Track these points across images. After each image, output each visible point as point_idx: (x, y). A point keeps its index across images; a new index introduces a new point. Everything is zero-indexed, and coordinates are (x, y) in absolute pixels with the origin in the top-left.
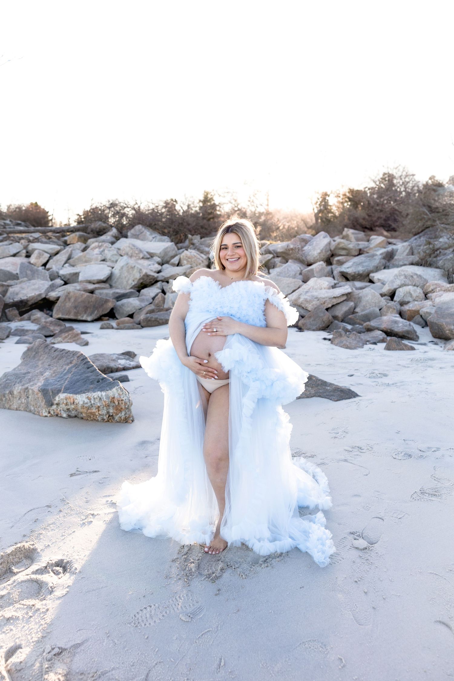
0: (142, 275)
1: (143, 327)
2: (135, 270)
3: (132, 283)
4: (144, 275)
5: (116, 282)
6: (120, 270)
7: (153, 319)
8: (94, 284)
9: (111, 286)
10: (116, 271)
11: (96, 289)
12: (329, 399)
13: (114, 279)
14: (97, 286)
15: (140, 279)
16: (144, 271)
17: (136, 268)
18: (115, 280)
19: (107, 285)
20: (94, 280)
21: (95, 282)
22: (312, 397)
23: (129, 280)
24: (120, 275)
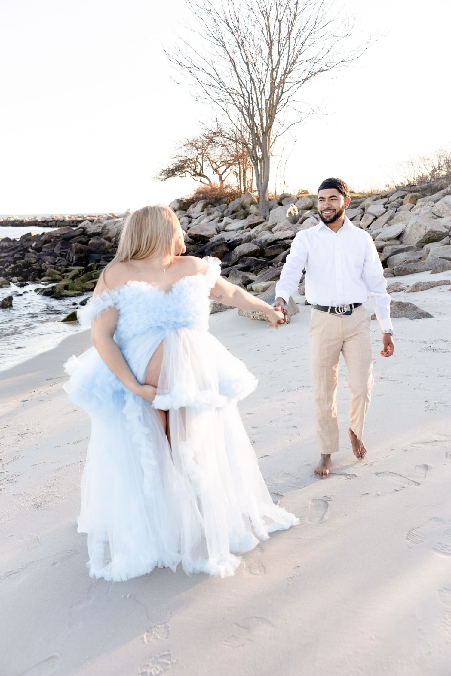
0: (427, 232)
1: (395, 276)
2: (422, 228)
3: (418, 240)
4: (429, 232)
5: (406, 239)
6: (410, 228)
7: (403, 269)
8: (385, 241)
9: (402, 243)
10: (408, 230)
11: (386, 245)
12: (408, 318)
13: (406, 235)
14: (387, 243)
15: (425, 235)
16: (429, 228)
17: (423, 225)
18: (406, 237)
19: (398, 242)
20: (385, 238)
21: (386, 240)
22: (402, 317)
23: (416, 236)
24: (410, 233)
